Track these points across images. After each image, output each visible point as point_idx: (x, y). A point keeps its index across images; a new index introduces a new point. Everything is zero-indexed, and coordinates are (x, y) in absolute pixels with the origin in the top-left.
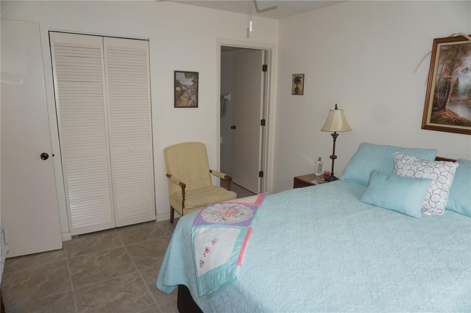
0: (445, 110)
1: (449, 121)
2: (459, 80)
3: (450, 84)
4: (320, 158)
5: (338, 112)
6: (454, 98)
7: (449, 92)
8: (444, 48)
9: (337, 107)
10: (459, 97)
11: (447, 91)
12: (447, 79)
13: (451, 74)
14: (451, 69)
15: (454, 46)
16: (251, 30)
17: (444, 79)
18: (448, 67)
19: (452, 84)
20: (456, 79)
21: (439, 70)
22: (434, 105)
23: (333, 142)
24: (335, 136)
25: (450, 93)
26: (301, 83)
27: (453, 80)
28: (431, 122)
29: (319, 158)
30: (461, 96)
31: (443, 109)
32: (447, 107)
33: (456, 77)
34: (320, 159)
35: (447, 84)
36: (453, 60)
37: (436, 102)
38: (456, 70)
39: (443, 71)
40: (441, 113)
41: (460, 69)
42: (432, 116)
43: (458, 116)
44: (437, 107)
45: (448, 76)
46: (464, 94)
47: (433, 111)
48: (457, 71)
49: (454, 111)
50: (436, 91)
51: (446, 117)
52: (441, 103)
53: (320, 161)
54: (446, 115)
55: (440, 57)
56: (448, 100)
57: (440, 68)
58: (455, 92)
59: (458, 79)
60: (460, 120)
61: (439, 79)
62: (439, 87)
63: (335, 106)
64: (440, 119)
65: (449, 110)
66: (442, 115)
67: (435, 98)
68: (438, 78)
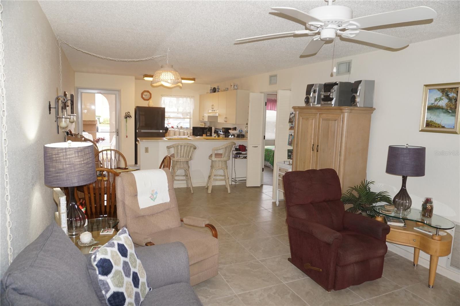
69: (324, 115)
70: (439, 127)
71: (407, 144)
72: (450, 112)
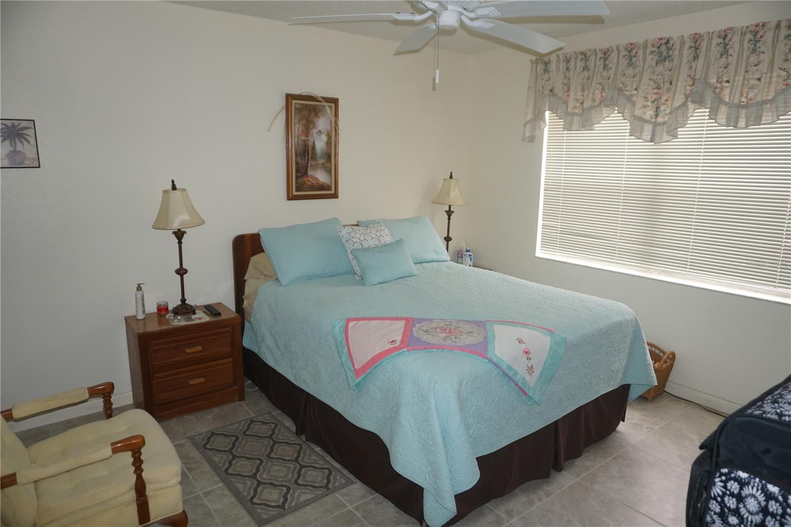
0: (307, 176)
1: (313, 188)
2: (315, 143)
3: (308, 147)
4: (139, 285)
5: (177, 193)
6: (314, 162)
7: (308, 155)
8: (298, 106)
9: (175, 185)
10: (318, 161)
11: (306, 154)
12: (304, 141)
13: (307, 136)
14: (307, 130)
15: (306, 106)
16: (437, 81)
17: (302, 140)
18: (304, 128)
19: (310, 147)
20: (312, 142)
21: (297, 131)
22: (297, 171)
23: (178, 245)
24: (179, 235)
25: (310, 156)
26: (27, 141)
27: (310, 143)
28: (297, 191)
29: (137, 286)
30: (319, 160)
31: (306, 175)
32: (309, 172)
33: (312, 140)
34: (139, 288)
35: (305, 147)
36: (308, 121)
37: (298, 168)
38: (311, 132)
39: (300, 132)
40: (305, 179)
41: (314, 131)
42: (296, 183)
43: (319, 181)
44: (300, 173)
45: (306, 138)
46: (321, 157)
47: (297, 178)
48: (313, 133)
49: (315, 176)
50: (296, 155)
51: (310, 183)
52: (303, 168)
53: (141, 289)
54: (310, 181)
55: (295, 116)
56: (309, 164)
57: (297, 128)
58: (314, 157)
59: (314, 141)
60: (321, 185)
61: (298, 141)
62: (299, 150)
63: (171, 184)
64: (304, 186)
65: (311, 175)
66: (306, 181)
67: (297, 163)
68: (296, 139)
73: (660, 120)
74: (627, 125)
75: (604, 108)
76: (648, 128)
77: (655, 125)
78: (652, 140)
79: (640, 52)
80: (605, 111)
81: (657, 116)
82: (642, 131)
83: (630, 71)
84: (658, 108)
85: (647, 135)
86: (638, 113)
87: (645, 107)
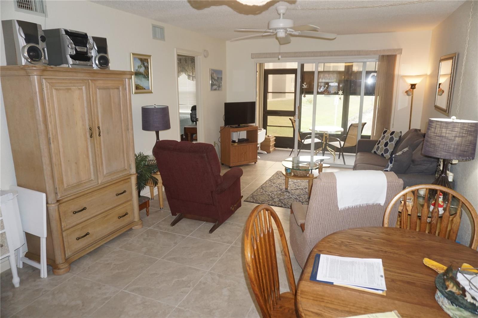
69: (101, 82)
70: (142, 89)
71: (155, 105)
72: (146, 77)
73: (194, 76)
74: (187, 77)
75: (181, 73)
76: (191, 77)
77: (193, 77)
78: (192, 80)
79: (188, 60)
80: (182, 73)
81: (193, 75)
82: (190, 78)
83: (186, 64)
84: (193, 73)
85: (191, 79)
86: (189, 74)
87: (190, 72)
